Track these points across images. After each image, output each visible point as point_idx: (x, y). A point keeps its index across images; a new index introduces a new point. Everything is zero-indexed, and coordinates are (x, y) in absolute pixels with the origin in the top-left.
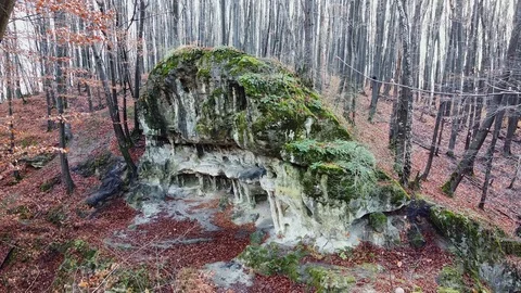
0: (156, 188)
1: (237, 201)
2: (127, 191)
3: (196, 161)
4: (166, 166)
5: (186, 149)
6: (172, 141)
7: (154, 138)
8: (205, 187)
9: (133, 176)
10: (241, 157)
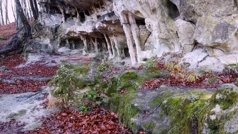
1: (111, 57)
3: (79, 24)
4: (56, 30)
6: (62, 11)
8: (88, 49)
9: (28, 35)
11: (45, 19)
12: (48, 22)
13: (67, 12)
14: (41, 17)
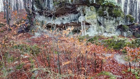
2: (29, 29)
3: (53, 21)
4: (42, 22)
5: (49, 18)
12: (40, 19)
13: (46, 15)
14: (37, 17)
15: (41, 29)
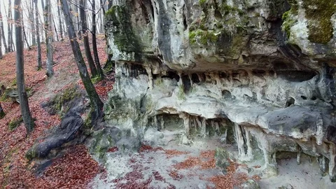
0: (129, 132)
1: (242, 157)
2: (89, 136)
3: (181, 97)
4: (141, 104)
5: (167, 82)
6: (149, 71)
7: (126, 64)
8: (191, 131)
9: (98, 116)
10: (258, 90)
11: (124, 86)
12: (130, 91)
13: (155, 72)
14: (119, 84)
15: (133, 130)
